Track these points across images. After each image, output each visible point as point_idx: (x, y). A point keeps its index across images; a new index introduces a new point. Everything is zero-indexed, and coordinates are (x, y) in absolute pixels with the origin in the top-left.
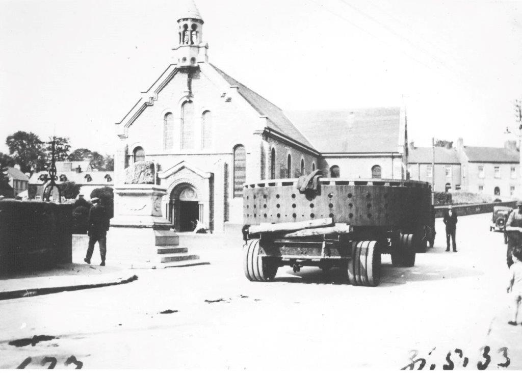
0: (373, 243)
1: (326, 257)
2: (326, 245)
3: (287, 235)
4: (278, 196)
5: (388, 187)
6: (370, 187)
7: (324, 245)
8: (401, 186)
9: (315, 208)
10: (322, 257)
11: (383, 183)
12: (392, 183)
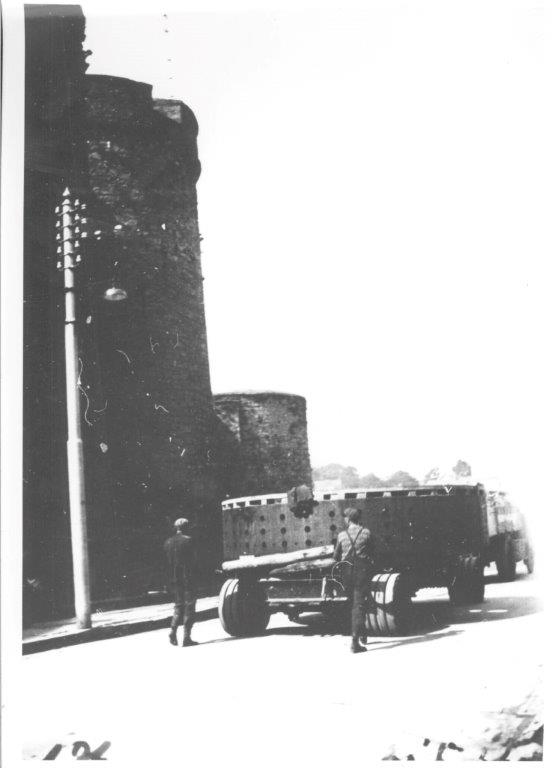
0: (394, 576)
1: (328, 599)
2: (327, 581)
3: (275, 571)
4: (262, 518)
5: (415, 497)
6: (387, 498)
7: (324, 583)
8: (432, 494)
9: (312, 533)
10: (322, 599)
11: (407, 492)
12: (419, 492)
